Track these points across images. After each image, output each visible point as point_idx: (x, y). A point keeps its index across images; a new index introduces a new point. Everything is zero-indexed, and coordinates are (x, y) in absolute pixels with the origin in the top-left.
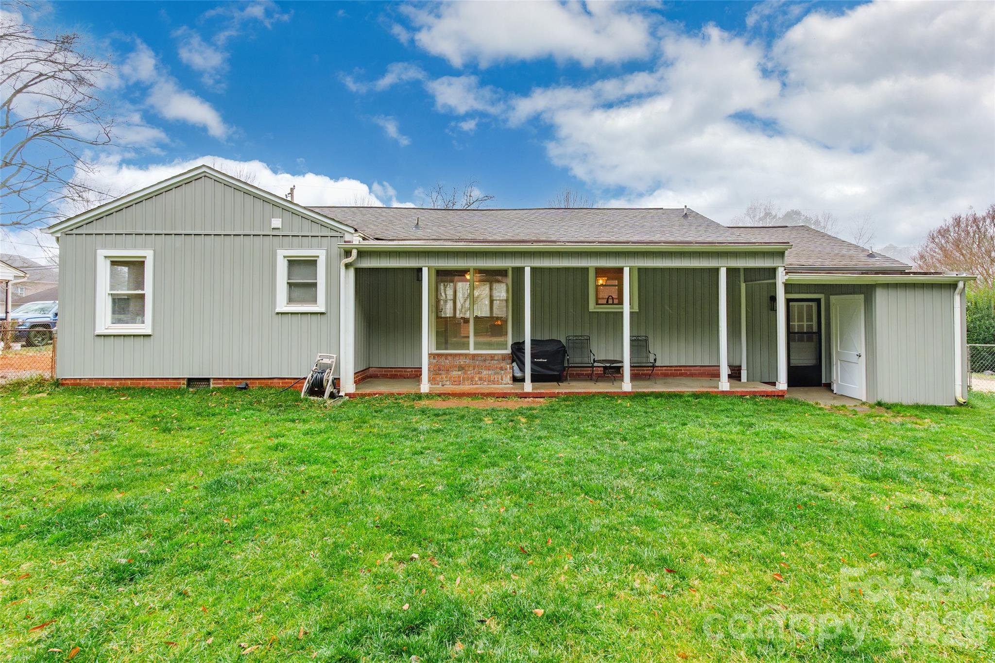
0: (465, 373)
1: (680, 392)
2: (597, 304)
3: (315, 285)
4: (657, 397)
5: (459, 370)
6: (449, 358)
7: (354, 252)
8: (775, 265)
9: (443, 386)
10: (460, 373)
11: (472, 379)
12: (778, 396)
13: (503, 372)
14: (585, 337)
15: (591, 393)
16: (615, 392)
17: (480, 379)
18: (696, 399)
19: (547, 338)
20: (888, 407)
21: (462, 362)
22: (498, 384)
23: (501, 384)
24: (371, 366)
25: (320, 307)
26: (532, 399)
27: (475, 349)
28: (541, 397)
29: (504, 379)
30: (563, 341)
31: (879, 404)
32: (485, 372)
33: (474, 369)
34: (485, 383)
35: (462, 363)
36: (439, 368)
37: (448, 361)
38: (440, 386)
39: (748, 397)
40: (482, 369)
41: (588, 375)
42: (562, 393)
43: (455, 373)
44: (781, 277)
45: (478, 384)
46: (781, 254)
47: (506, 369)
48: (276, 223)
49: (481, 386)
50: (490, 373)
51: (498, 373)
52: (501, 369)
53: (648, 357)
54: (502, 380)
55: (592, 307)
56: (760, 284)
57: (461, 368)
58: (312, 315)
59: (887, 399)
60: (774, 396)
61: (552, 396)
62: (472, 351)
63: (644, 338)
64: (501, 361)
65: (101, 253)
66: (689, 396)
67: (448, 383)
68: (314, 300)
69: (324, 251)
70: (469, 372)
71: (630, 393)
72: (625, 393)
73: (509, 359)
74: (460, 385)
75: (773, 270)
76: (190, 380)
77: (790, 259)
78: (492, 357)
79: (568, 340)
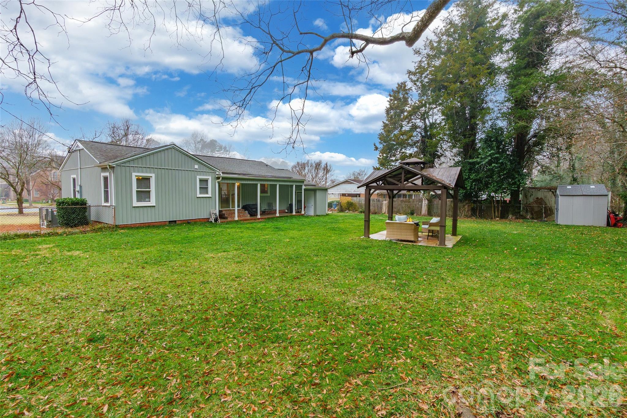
3: (207, 188)
7: (221, 178)
20: (319, 216)
25: (209, 195)
31: (317, 215)
42: (266, 218)
44: (304, 187)
46: (303, 182)
48: (196, 167)
50: (242, 214)
58: (207, 198)
59: (318, 214)
61: (264, 218)
62: (231, 209)
65: (134, 175)
68: (207, 193)
69: (211, 177)
75: (302, 186)
76: (170, 222)
77: (305, 183)
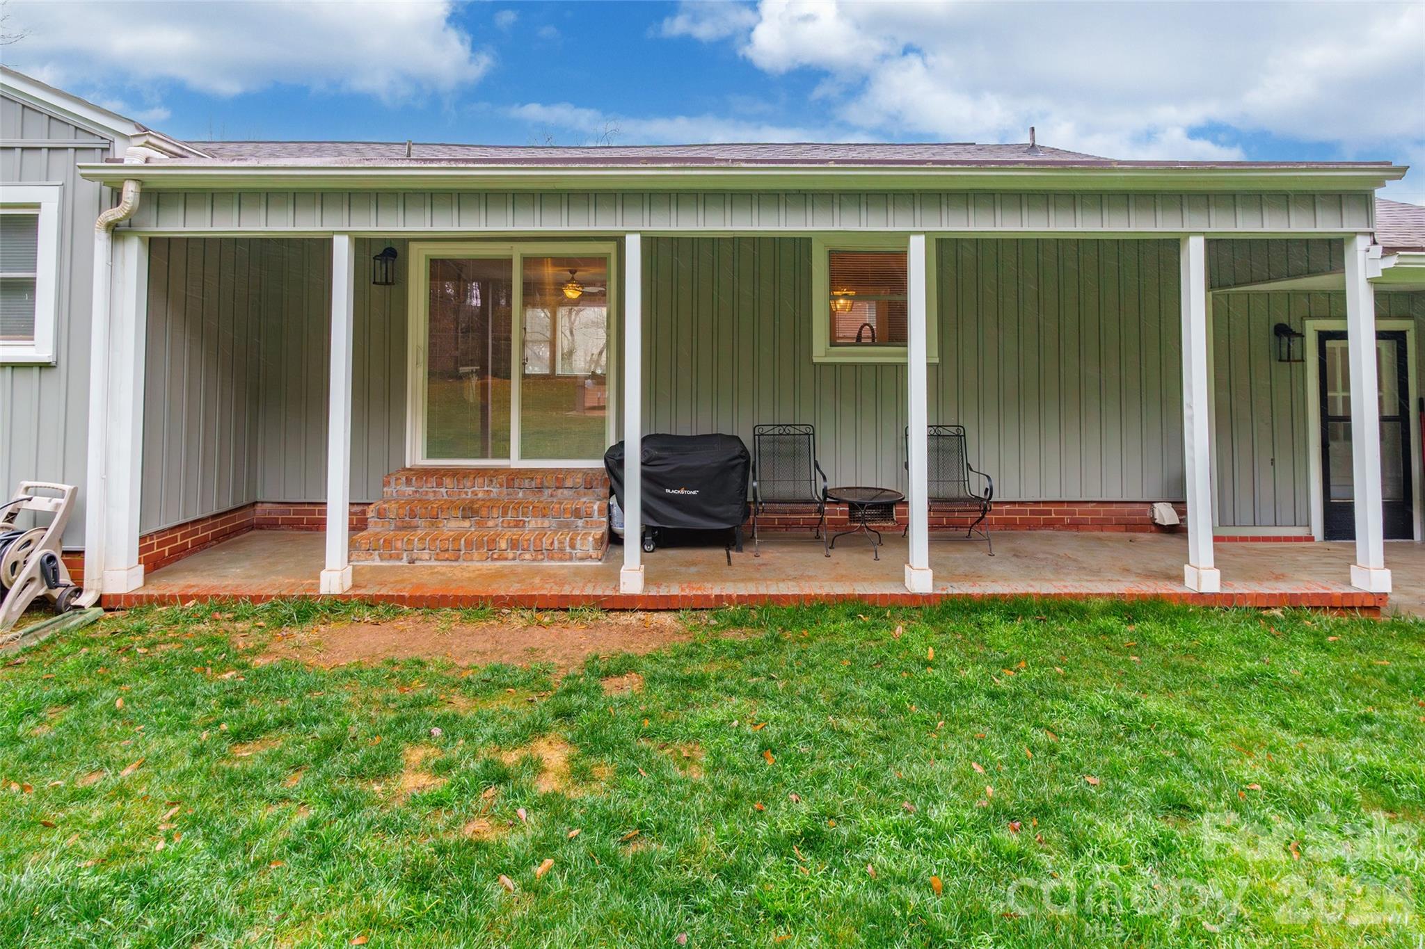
0: (480, 525)
1: (1075, 596)
2: (833, 343)
3: (27, 287)
4: (1011, 616)
5: (464, 517)
6: (447, 481)
7: (130, 192)
8: (1345, 229)
9: (412, 561)
10: (467, 524)
11: (492, 544)
12: (1362, 608)
13: (580, 523)
14: (803, 428)
15: (816, 597)
16: (883, 596)
17: (514, 545)
18: (1130, 622)
19: (705, 430)
21: (480, 491)
22: (561, 559)
23: (571, 559)
24: (259, 498)
25: (40, 348)
26: (640, 615)
27: (524, 455)
28: (668, 610)
29: (578, 546)
30: (747, 439)
32: (533, 523)
33: (505, 514)
34: (527, 556)
35: (480, 495)
36: (411, 510)
37: (443, 490)
38: (404, 562)
39: (1277, 612)
40: (524, 514)
41: (810, 526)
42: (729, 597)
43: (453, 525)
44: (1362, 267)
45: (506, 559)
46: (1363, 200)
47: (590, 515)
49: (517, 562)
50: (546, 524)
51: (568, 526)
52: (577, 513)
53: (966, 482)
54: (573, 547)
55: (821, 351)
56: (1248, 294)
57: (470, 511)
58: (17, 372)
60: (1353, 608)
61: (699, 605)
62: (515, 461)
63: (954, 430)
64: (582, 490)
66: (1105, 613)
67: (425, 555)
68: (26, 330)
69: (56, 191)
70: (491, 523)
71: (927, 598)
72: (914, 597)
73: (602, 486)
74: (456, 560)
78: (559, 477)
79: (757, 436)
